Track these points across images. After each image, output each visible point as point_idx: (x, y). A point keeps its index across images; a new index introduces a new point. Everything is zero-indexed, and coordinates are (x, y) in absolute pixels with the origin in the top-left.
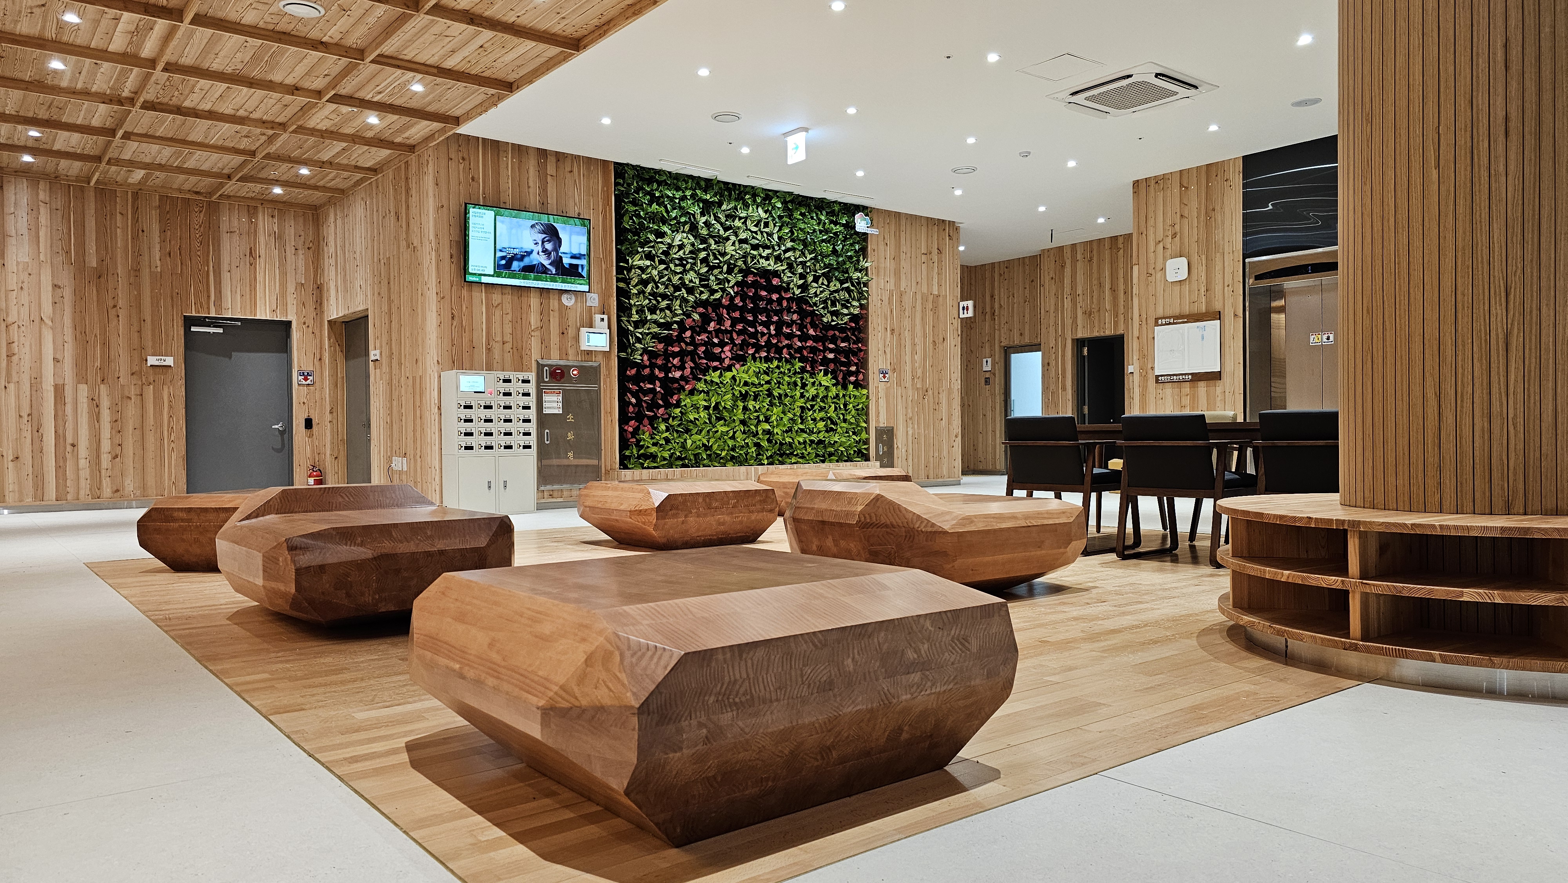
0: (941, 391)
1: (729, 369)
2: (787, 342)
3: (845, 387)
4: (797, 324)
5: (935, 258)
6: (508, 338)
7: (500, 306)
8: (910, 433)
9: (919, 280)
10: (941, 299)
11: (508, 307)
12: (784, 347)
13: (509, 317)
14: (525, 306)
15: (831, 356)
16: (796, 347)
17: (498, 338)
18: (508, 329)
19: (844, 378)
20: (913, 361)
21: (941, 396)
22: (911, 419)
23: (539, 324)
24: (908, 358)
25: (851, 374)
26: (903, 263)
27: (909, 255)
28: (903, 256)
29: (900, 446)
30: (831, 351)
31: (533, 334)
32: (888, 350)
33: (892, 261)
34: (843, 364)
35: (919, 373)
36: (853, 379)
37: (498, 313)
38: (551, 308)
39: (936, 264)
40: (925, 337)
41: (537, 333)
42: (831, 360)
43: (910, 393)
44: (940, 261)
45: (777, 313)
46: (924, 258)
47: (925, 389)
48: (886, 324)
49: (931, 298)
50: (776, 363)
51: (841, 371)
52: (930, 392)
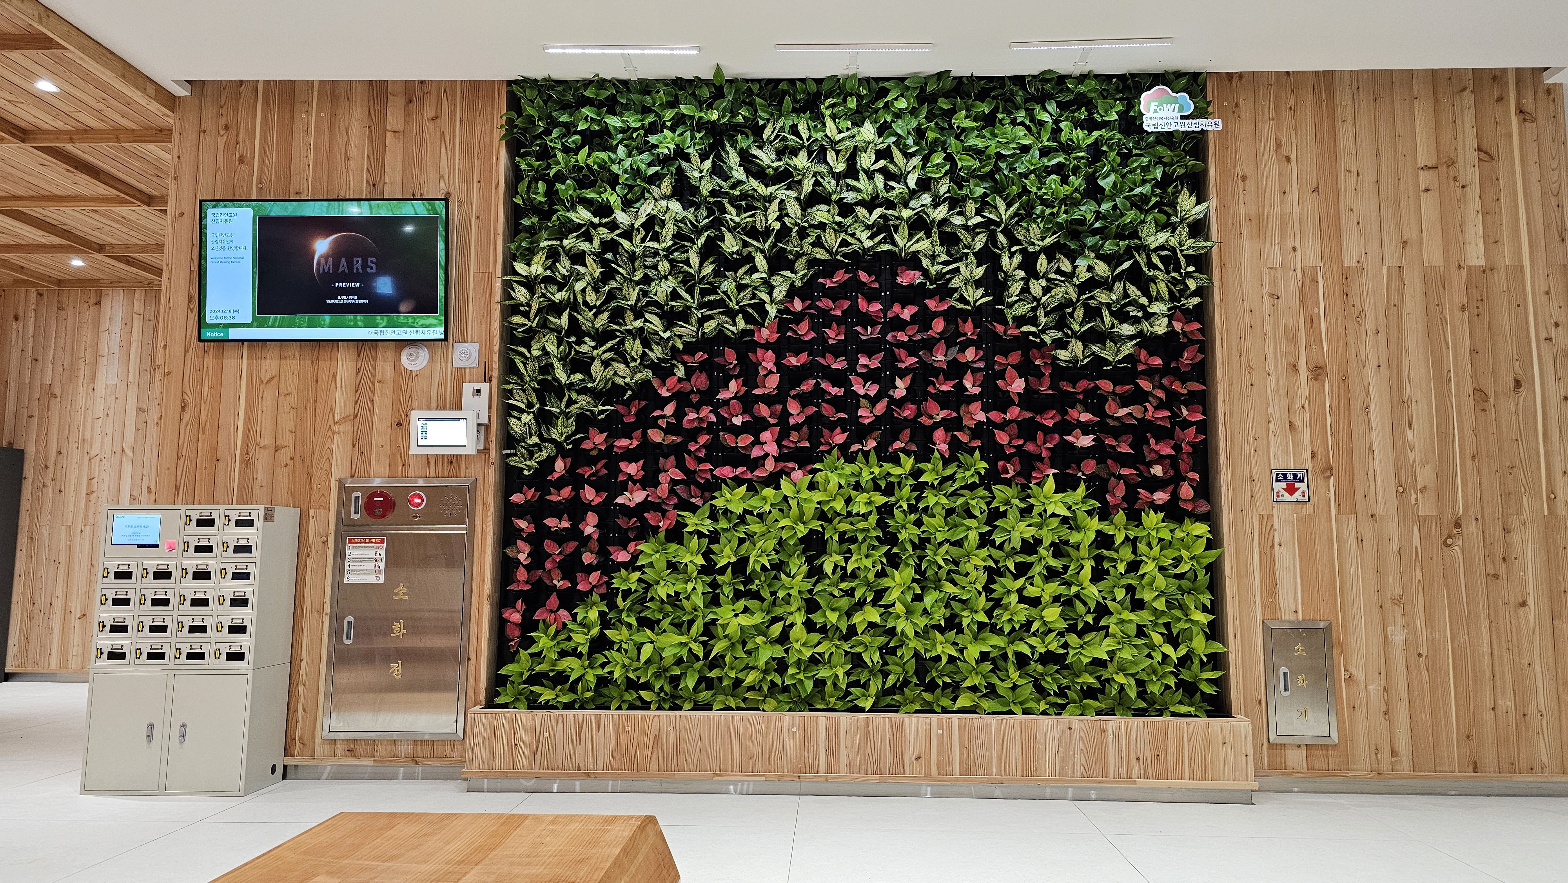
0: (1514, 523)
1: (773, 481)
2: (943, 414)
3: (1134, 517)
4: (975, 371)
5: (1471, 174)
6: (286, 439)
7: (276, 379)
8: (1398, 637)
9: (1411, 233)
10: (1500, 279)
11: (290, 382)
12: (936, 425)
13: (292, 400)
14: (323, 376)
15: (1086, 441)
16: (971, 424)
17: (267, 440)
18: (287, 422)
19: (1131, 497)
20: (1399, 445)
21: (1516, 537)
22: (1398, 601)
23: (350, 411)
24: (1379, 439)
25: (1154, 484)
26: (1346, 199)
27: (1369, 177)
28: (1347, 182)
29: (1359, 674)
30: (1086, 429)
31: (337, 428)
32: (1303, 421)
33: (1309, 197)
34: (1124, 460)
35: (1425, 476)
36: (1161, 497)
37: (269, 394)
38: (378, 376)
39: (1474, 191)
40: (1441, 379)
41: (346, 428)
42: (1086, 452)
43: (1392, 529)
44: (1489, 181)
45: (912, 348)
46: (1425, 179)
47: (1448, 517)
48: (1295, 352)
49: (1458, 279)
50: (908, 463)
51: (1120, 477)
52: (1471, 529)
